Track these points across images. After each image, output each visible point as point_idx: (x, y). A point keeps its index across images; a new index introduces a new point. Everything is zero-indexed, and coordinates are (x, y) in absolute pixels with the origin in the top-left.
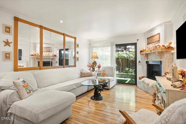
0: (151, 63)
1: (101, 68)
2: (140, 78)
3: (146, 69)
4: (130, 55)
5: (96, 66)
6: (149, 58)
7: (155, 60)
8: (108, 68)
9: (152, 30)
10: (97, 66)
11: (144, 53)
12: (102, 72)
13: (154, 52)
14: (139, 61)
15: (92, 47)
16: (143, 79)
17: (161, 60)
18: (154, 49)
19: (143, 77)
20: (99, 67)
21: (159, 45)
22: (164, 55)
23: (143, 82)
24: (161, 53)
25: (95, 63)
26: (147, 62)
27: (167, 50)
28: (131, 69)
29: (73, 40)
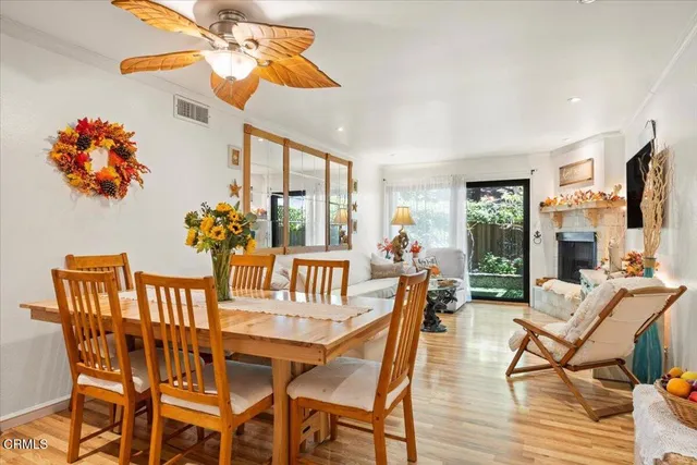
0: (569, 237)
1: (422, 255)
2: (539, 283)
3: (557, 255)
4: (501, 212)
5: (405, 247)
6: (564, 224)
7: (579, 230)
8: (445, 253)
9: (572, 147)
10: (409, 248)
11: (550, 209)
12: (430, 264)
13: (577, 210)
14: (537, 233)
15: (390, 189)
16: (546, 284)
17: (594, 230)
18: (576, 201)
19: (547, 279)
20: (415, 250)
21: (590, 191)
22: (602, 216)
23: (547, 290)
24: (595, 213)
25: (402, 238)
26: (559, 236)
27: (609, 205)
28: (504, 260)
29: (345, 168)
